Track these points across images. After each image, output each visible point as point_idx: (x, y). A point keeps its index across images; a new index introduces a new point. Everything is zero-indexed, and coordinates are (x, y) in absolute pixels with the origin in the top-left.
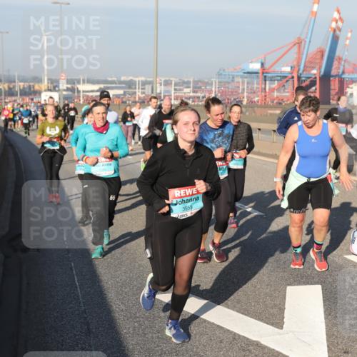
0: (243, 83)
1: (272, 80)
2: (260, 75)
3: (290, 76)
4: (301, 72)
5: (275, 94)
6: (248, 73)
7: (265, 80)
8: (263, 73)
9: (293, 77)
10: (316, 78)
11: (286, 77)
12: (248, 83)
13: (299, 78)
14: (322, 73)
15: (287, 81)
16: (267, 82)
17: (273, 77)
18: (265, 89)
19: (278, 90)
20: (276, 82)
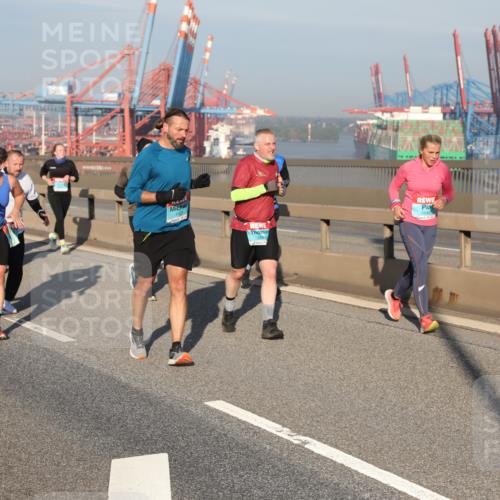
0: (39, 118)
1: (88, 114)
2: (67, 106)
3: (118, 108)
4: (134, 102)
5: (94, 138)
6: (47, 102)
7: (76, 116)
8: (72, 103)
9: (122, 111)
10: (159, 112)
11: (110, 110)
12: (47, 119)
13: (132, 112)
14: (169, 106)
15: (112, 117)
16: (80, 118)
17: (88, 110)
18: (76, 129)
19: (99, 131)
20: (95, 118)
